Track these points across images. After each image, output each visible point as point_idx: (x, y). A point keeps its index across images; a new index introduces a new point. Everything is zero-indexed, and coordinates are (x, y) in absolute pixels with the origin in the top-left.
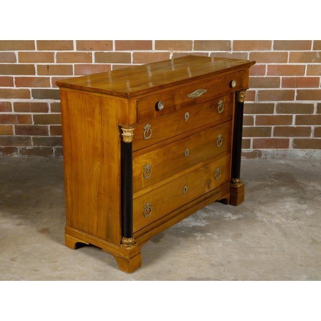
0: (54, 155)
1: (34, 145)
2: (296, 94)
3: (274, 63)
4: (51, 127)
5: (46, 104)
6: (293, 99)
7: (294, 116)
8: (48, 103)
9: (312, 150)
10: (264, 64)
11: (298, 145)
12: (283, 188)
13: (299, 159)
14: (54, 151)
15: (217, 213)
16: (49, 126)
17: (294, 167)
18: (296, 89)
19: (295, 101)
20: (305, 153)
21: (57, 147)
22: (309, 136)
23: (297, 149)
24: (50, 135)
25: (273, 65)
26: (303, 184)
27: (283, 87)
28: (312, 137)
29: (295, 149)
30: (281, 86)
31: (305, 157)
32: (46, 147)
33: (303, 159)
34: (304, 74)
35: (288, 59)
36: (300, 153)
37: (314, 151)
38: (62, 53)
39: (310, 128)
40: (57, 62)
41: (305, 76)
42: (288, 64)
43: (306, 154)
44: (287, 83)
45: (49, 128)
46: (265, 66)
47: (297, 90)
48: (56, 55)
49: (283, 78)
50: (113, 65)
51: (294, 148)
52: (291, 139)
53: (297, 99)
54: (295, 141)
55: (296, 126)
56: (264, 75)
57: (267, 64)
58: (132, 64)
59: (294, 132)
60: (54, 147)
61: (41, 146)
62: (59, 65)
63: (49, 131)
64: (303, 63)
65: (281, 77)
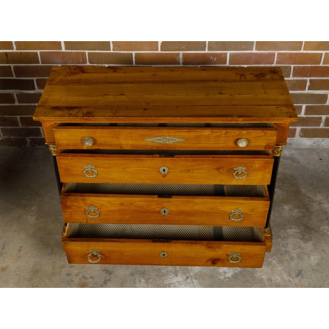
0: (29, 145)
1: (3, 136)
2: (308, 84)
3: (286, 50)
4: (21, 118)
5: (11, 95)
6: (305, 89)
7: (304, 106)
8: (13, 94)
9: (321, 139)
10: (273, 51)
11: (305, 134)
13: (306, 147)
14: (28, 142)
16: (18, 117)
18: (308, 79)
19: (307, 91)
20: (312, 141)
21: (31, 138)
22: (319, 125)
23: (304, 138)
24: (21, 126)
25: (284, 54)
27: (294, 76)
28: (322, 126)
29: (302, 138)
30: (291, 75)
31: (312, 146)
32: (17, 137)
33: (310, 147)
34: (320, 63)
35: (303, 46)
36: (308, 142)
37: (323, 140)
39: (321, 118)
40: (17, 49)
41: (321, 65)
42: (302, 51)
43: (314, 143)
44: (298, 72)
45: (19, 119)
46: (274, 54)
47: (310, 80)
49: (294, 67)
50: (88, 53)
51: (301, 137)
52: (298, 129)
53: (309, 89)
54: (303, 131)
55: (305, 116)
56: (273, 63)
57: (276, 52)
58: (112, 51)
59: (303, 121)
60: (28, 138)
61: (13, 137)
62: (21, 53)
63: (20, 122)
64: (320, 50)
65: (292, 66)
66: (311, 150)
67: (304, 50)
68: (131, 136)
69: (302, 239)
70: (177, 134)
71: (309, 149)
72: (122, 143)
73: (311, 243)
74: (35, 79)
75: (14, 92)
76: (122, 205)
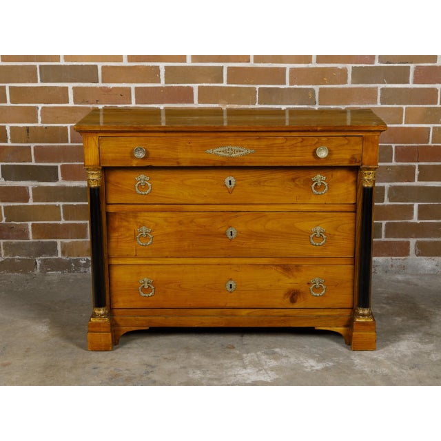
0: (38, 270)
1: (5, 255)
2: (417, 172)
4: (33, 225)
5: (25, 189)
6: (413, 180)
7: (416, 205)
8: (28, 187)
11: (423, 250)
12: (399, 319)
13: (426, 272)
14: (38, 264)
15: (292, 360)
16: (30, 224)
17: (416, 285)
18: (416, 164)
19: (416, 183)
20: (435, 263)
21: (44, 258)
22: (440, 236)
23: (422, 258)
24: (31, 239)
26: (429, 311)
27: (397, 160)
29: (419, 257)
30: (393, 159)
31: (434, 270)
32: (25, 258)
33: (432, 272)
34: (429, 141)
35: (404, 118)
36: (428, 264)
38: (50, 108)
40: (42, 123)
41: (430, 144)
42: (403, 125)
43: (436, 265)
44: (403, 154)
45: (30, 227)
47: (419, 166)
48: (41, 111)
49: (396, 147)
51: (417, 256)
52: (413, 242)
53: (418, 180)
54: (419, 245)
55: (419, 222)
59: (416, 230)
60: (39, 258)
61: (17, 257)
62: (46, 127)
63: (31, 232)
64: (426, 123)
65: (394, 146)
67: (405, 123)
68: (191, 146)
69: (420, 342)
70: (245, 143)
71: (432, 275)
72: (179, 156)
73: (432, 345)
74: (59, 165)
75: (30, 185)
76: (180, 223)
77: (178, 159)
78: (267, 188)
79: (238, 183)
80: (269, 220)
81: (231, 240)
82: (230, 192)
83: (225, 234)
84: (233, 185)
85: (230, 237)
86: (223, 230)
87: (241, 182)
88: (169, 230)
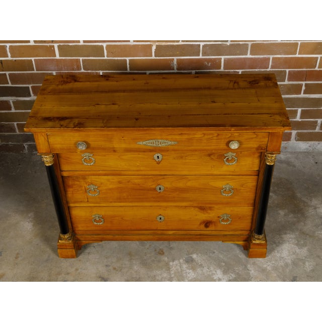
0: (27, 151)
2: (304, 88)
3: (281, 54)
4: (17, 124)
5: (7, 102)
6: (300, 94)
7: (300, 110)
8: (9, 101)
9: (316, 143)
10: (268, 56)
11: (301, 137)
13: (301, 151)
14: (26, 148)
16: (15, 123)
17: (294, 166)
18: (304, 83)
19: (302, 95)
20: (308, 145)
21: (29, 143)
22: (315, 129)
23: (300, 142)
24: (18, 132)
25: (279, 58)
26: (304, 202)
27: (289, 80)
28: (317, 130)
29: (298, 142)
30: (286, 80)
31: (307, 149)
32: (16, 143)
33: (305, 151)
34: (316, 67)
35: (298, 50)
36: (303, 146)
37: (319, 143)
38: (16, 46)
39: (317, 122)
40: (11, 57)
41: (317, 69)
42: (297, 56)
43: (309, 146)
44: (293, 76)
45: (16, 126)
46: (269, 59)
47: (306, 84)
48: (9, 48)
49: (289, 71)
50: (82, 60)
51: (296, 141)
52: (294, 132)
53: (304, 93)
54: (298, 135)
55: (300, 120)
56: (268, 68)
57: (271, 57)
58: (106, 58)
59: (298, 125)
60: (26, 144)
61: (10, 143)
62: (15, 60)
63: (17, 128)
64: (316, 54)
65: (287, 70)
66: (307, 153)
67: (299, 54)
68: (124, 140)
69: (297, 244)
70: (170, 137)
72: (115, 146)
73: (306, 249)
74: (30, 86)
75: (11, 99)
76: (120, 182)
77: (114, 148)
78: (187, 161)
79: (164, 157)
80: (190, 180)
81: (160, 193)
82: (159, 163)
83: (155, 189)
84: (160, 159)
85: (159, 191)
86: (154, 186)
87: (166, 157)
88: (111, 187)
